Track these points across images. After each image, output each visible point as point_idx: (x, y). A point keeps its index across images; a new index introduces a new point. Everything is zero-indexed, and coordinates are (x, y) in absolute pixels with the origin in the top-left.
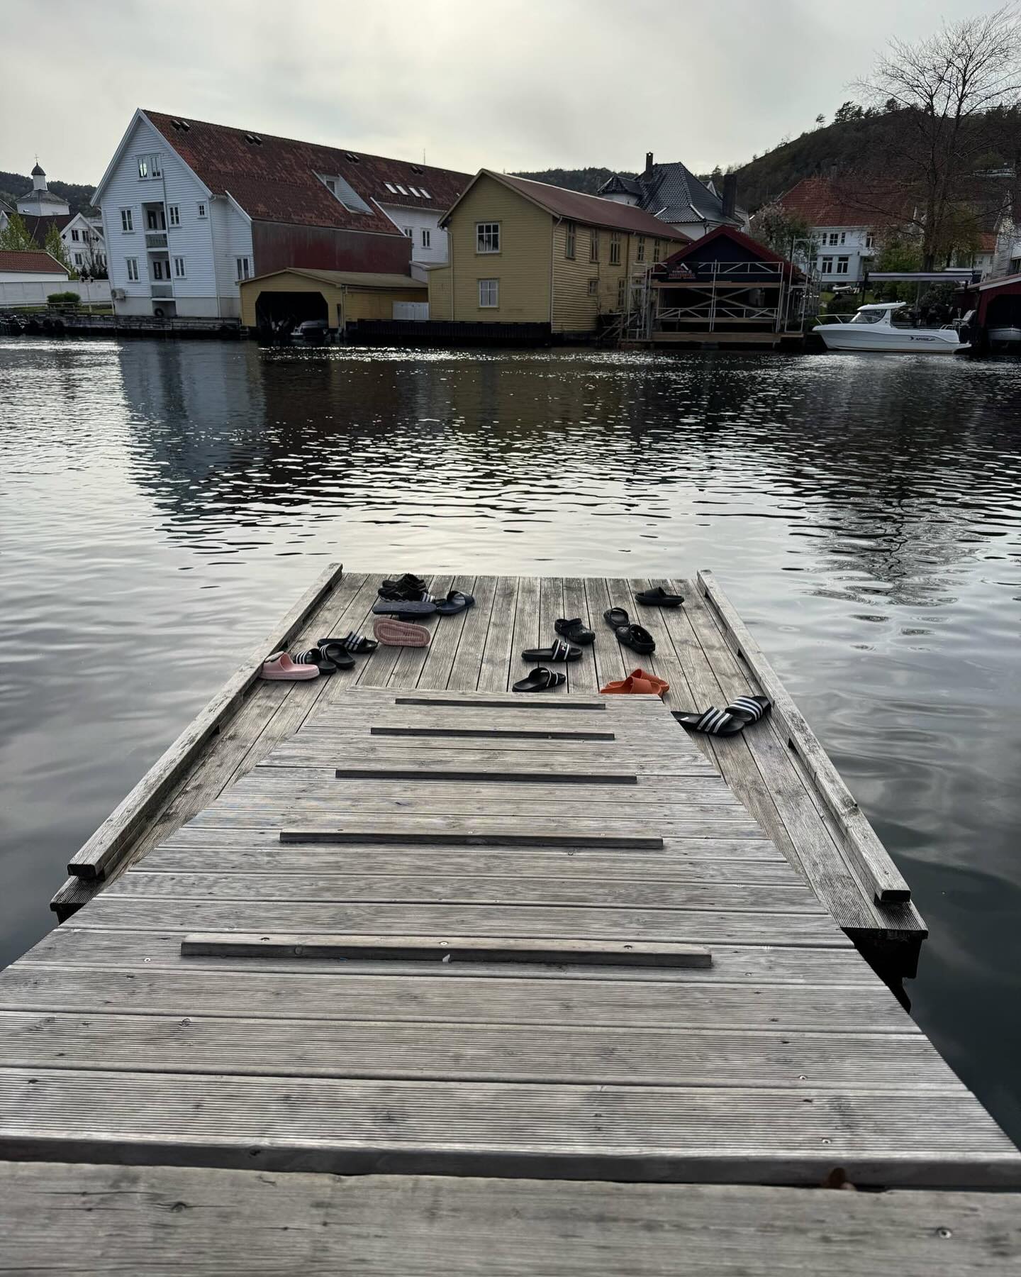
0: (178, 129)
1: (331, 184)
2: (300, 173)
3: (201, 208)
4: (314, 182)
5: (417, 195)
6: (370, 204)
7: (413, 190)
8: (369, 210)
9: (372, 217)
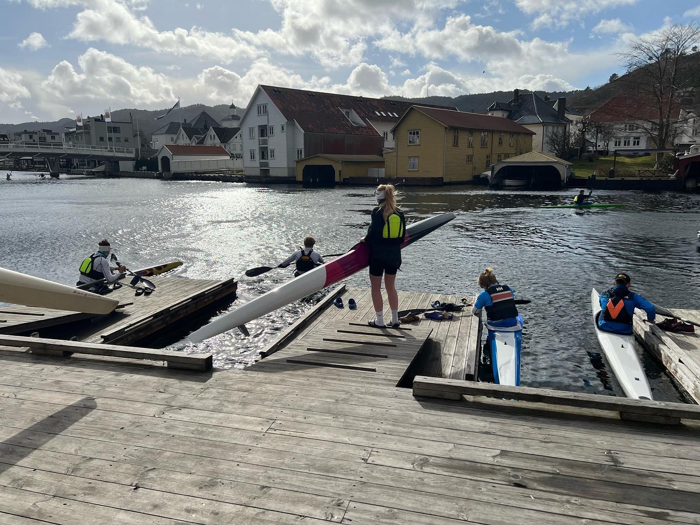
0: (276, 92)
1: (348, 113)
2: (332, 109)
3: (283, 127)
4: (338, 113)
5: (391, 116)
6: (365, 121)
7: (389, 113)
8: (364, 124)
9: (365, 128)
